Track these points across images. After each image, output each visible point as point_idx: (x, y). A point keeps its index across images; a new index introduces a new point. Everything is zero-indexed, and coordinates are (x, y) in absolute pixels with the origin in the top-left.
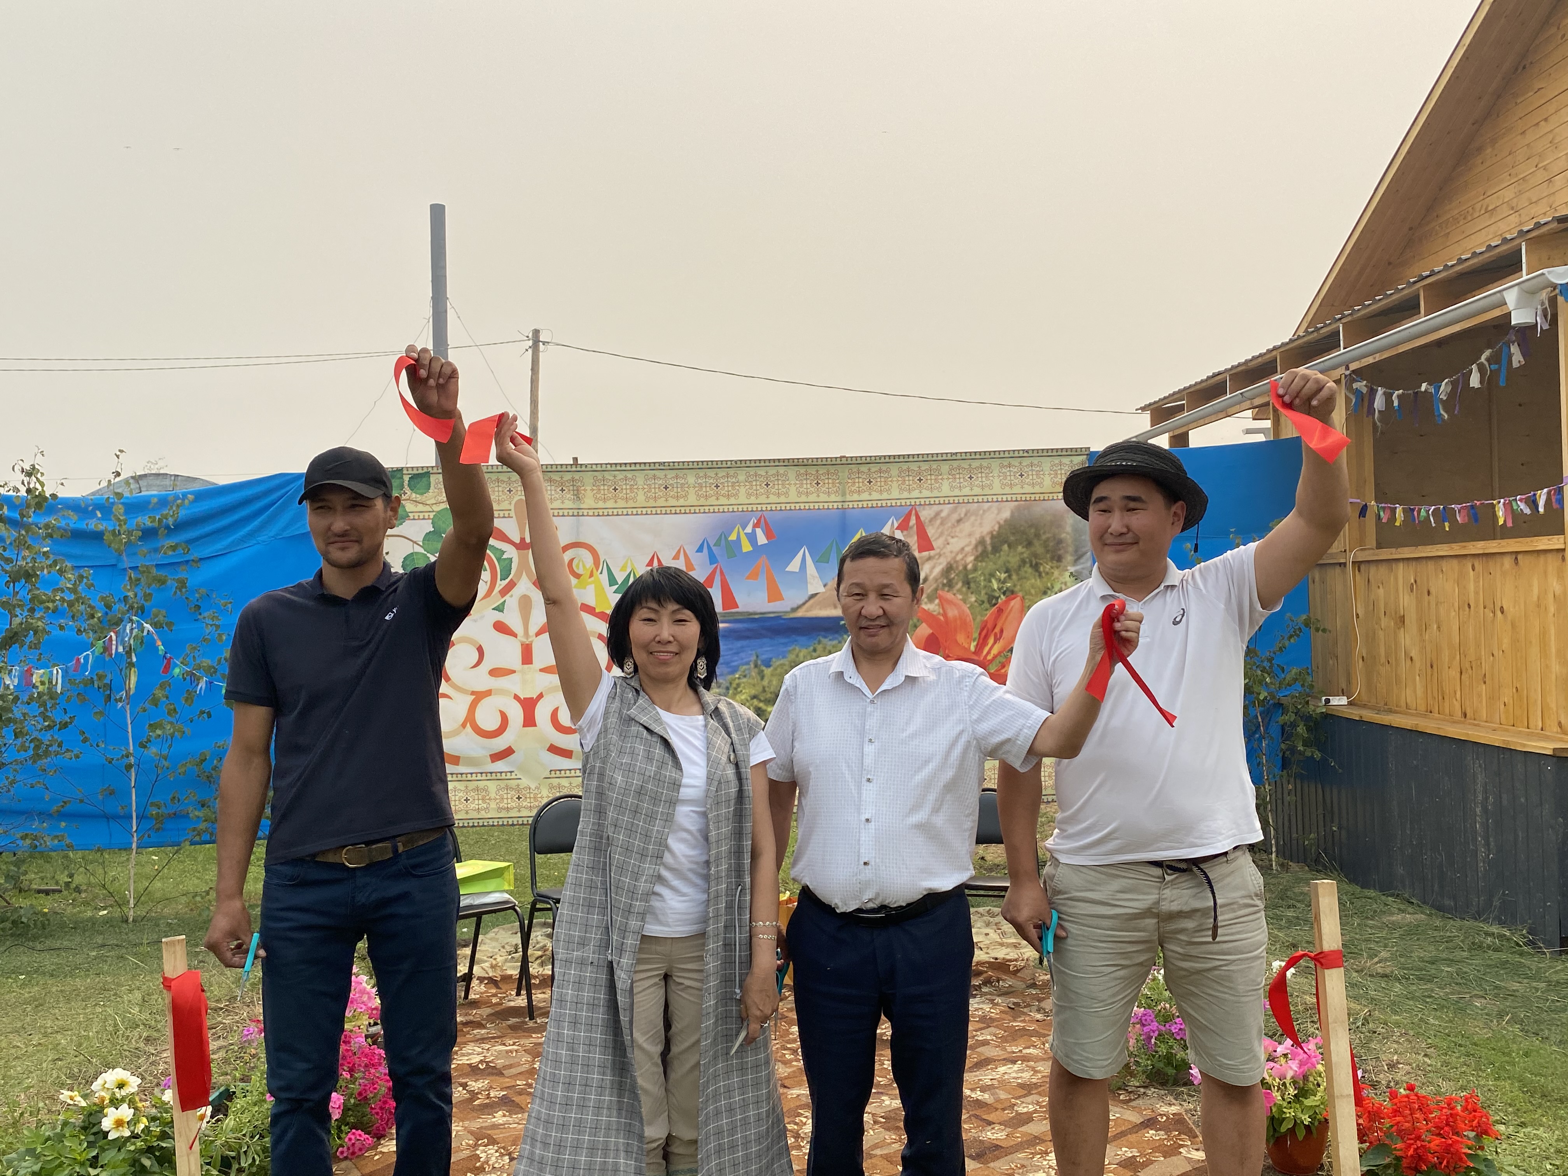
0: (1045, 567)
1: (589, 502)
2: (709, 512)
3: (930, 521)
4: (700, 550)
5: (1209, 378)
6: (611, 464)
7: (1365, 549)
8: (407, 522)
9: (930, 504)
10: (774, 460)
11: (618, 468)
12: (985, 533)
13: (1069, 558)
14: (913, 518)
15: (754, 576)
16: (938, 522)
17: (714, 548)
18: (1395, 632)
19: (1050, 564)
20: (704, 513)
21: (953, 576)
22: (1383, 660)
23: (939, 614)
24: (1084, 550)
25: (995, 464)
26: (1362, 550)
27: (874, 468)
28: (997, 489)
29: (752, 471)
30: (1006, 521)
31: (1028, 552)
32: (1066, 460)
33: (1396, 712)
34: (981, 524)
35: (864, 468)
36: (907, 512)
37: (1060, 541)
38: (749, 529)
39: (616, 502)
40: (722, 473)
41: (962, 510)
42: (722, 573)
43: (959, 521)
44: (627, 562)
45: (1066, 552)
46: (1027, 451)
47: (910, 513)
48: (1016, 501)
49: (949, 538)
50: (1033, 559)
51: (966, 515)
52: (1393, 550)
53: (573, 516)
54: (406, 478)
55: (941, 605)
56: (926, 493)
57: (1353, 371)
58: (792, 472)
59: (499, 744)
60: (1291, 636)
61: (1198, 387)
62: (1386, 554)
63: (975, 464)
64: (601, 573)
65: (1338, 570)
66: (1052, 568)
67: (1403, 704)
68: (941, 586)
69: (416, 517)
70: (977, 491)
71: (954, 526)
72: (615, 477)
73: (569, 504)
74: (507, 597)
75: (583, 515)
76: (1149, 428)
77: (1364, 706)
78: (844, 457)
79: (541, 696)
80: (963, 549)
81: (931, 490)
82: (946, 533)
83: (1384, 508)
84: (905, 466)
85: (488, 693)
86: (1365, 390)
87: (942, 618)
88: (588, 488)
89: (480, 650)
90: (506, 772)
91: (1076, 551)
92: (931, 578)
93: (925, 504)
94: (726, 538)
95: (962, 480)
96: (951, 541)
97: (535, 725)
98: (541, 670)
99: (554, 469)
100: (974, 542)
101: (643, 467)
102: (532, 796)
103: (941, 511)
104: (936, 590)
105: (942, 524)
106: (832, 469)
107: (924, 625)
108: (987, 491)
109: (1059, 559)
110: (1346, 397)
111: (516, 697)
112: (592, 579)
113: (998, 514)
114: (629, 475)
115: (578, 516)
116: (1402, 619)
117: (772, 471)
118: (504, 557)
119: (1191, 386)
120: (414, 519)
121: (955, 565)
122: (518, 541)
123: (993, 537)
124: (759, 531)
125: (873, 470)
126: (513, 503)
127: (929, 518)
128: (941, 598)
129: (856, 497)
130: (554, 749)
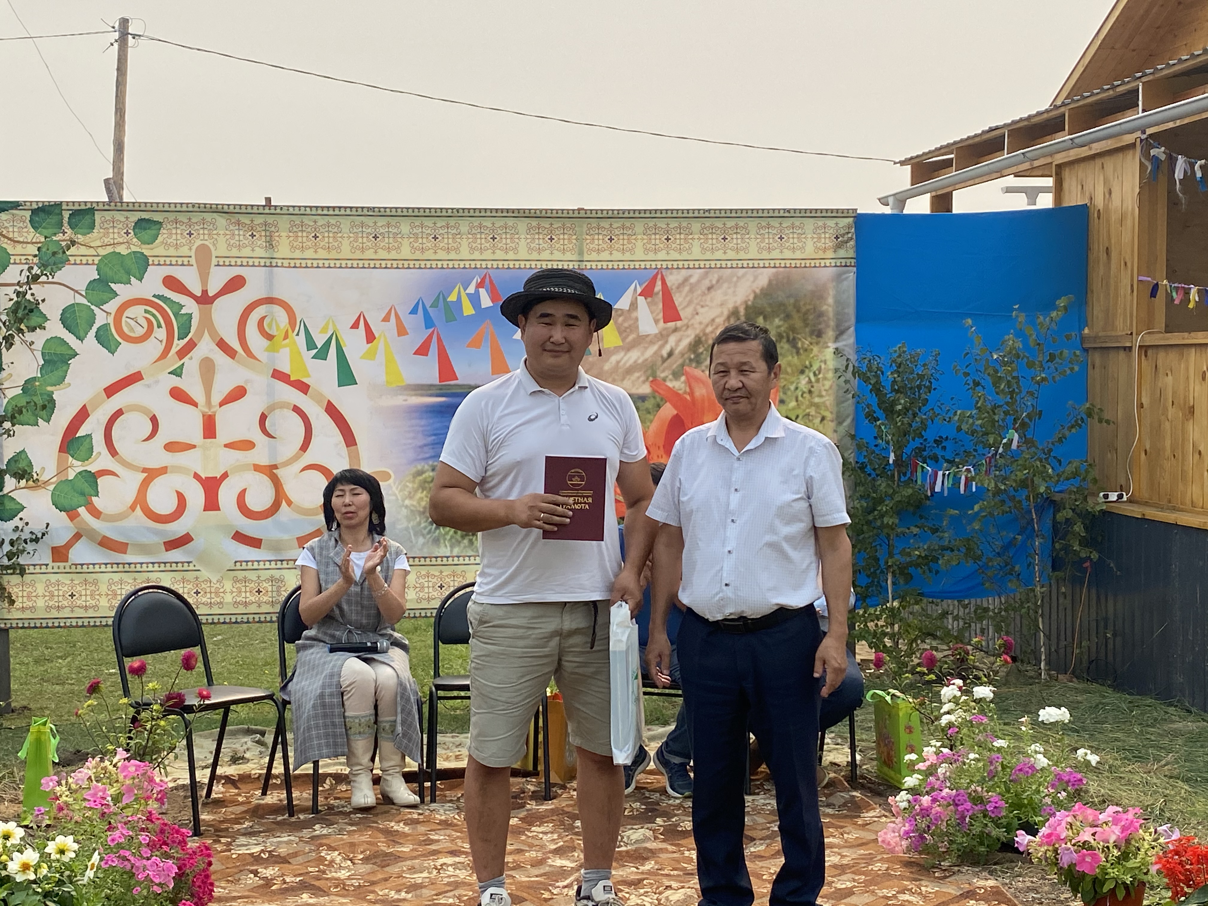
0: (803, 343)
1: (283, 250)
2: (425, 268)
3: (678, 287)
4: (414, 311)
5: (984, 132)
6: (311, 207)
7: (1153, 333)
8: (67, 266)
9: (678, 268)
10: (502, 210)
11: (320, 212)
12: (738, 303)
13: (830, 334)
14: (659, 283)
15: (476, 344)
16: (687, 289)
17: (430, 310)
18: (1183, 423)
19: (809, 339)
20: (420, 268)
21: (701, 350)
22: (1168, 452)
23: (685, 392)
24: (847, 324)
25: (752, 224)
26: (1149, 333)
27: (617, 224)
28: (753, 253)
29: (476, 222)
30: (762, 290)
31: (786, 325)
32: (831, 223)
33: (1182, 510)
34: (734, 292)
35: (605, 224)
36: (651, 276)
37: (821, 315)
38: (471, 289)
39: (316, 252)
40: (441, 223)
41: (714, 277)
42: (439, 340)
43: (709, 289)
44: (327, 324)
45: (828, 326)
46: (789, 211)
47: (655, 278)
48: (775, 267)
49: (698, 307)
50: (791, 333)
51: (718, 281)
52: (1186, 335)
53: (265, 266)
54: (66, 215)
55: (688, 382)
56: (675, 255)
57: (1151, 136)
58: (522, 225)
59: (177, 529)
60: (1073, 427)
61: (970, 142)
62: (1176, 338)
63: (730, 223)
64: (298, 335)
65: (1122, 354)
66: (811, 344)
67: (1188, 501)
68: (687, 361)
69: (78, 262)
70: (731, 254)
71: (704, 294)
72: (315, 222)
73: (260, 252)
74: (186, 360)
75: (277, 266)
76: (909, 187)
77: (1146, 504)
78: (583, 209)
79: (225, 475)
80: (713, 320)
81: (680, 251)
82: (695, 301)
83: (1177, 289)
84: (651, 223)
85: (163, 471)
86: (1163, 157)
87: (688, 397)
88: (284, 234)
89: (154, 420)
90: (183, 563)
91: (838, 326)
92: (677, 352)
93: (672, 268)
94: (445, 299)
95: (714, 241)
96: (701, 310)
97: (218, 509)
98: (226, 446)
99: (243, 210)
100: (726, 313)
101: (348, 212)
102: (213, 590)
103: (691, 276)
104: (682, 365)
105: (691, 291)
106: (568, 223)
107: (668, 405)
108: (742, 255)
109: (819, 334)
110: (1141, 163)
111: (196, 476)
112: (287, 341)
113: (754, 281)
114: (333, 221)
115: (271, 266)
116: (1192, 410)
117: (500, 223)
118: (183, 311)
119: (962, 141)
120: (75, 264)
121: (703, 339)
122: (199, 294)
123: (747, 308)
124: (482, 291)
125: (615, 225)
126: (194, 248)
127: (676, 285)
128: (686, 374)
129: (594, 256)
130: (240, 537)
